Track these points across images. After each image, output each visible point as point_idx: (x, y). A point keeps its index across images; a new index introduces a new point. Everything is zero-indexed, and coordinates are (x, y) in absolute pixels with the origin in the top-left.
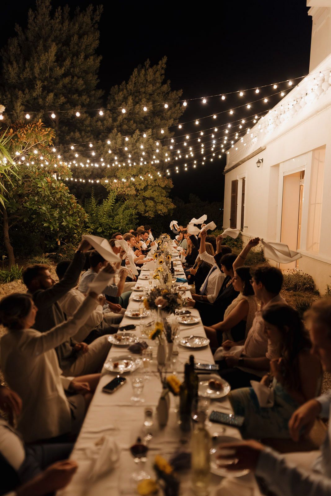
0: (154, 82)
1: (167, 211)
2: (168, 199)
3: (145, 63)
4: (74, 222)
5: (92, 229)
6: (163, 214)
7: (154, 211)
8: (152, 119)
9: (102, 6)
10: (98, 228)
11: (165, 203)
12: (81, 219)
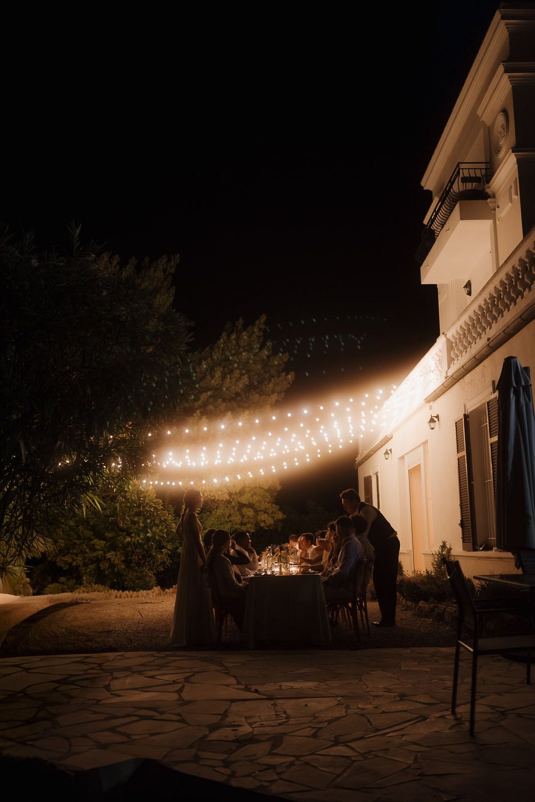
0: (249, 348)
1: (273, 522)
2: (274, 505)
3: (237, 324)
4: (161, 533)
5: (169, 550)
6: (267, 527)
7: (254, 523)
8: (247, 394)
9: (178, 255)
10: (177, 548)
11: (270, 511)
12: (168, 530)
